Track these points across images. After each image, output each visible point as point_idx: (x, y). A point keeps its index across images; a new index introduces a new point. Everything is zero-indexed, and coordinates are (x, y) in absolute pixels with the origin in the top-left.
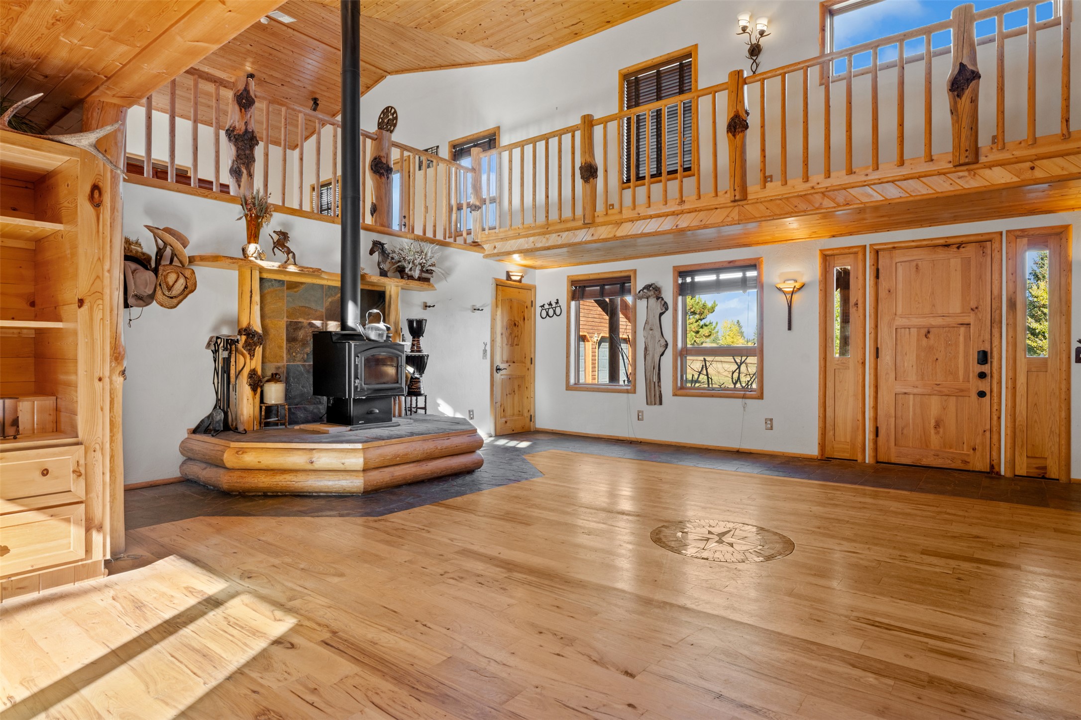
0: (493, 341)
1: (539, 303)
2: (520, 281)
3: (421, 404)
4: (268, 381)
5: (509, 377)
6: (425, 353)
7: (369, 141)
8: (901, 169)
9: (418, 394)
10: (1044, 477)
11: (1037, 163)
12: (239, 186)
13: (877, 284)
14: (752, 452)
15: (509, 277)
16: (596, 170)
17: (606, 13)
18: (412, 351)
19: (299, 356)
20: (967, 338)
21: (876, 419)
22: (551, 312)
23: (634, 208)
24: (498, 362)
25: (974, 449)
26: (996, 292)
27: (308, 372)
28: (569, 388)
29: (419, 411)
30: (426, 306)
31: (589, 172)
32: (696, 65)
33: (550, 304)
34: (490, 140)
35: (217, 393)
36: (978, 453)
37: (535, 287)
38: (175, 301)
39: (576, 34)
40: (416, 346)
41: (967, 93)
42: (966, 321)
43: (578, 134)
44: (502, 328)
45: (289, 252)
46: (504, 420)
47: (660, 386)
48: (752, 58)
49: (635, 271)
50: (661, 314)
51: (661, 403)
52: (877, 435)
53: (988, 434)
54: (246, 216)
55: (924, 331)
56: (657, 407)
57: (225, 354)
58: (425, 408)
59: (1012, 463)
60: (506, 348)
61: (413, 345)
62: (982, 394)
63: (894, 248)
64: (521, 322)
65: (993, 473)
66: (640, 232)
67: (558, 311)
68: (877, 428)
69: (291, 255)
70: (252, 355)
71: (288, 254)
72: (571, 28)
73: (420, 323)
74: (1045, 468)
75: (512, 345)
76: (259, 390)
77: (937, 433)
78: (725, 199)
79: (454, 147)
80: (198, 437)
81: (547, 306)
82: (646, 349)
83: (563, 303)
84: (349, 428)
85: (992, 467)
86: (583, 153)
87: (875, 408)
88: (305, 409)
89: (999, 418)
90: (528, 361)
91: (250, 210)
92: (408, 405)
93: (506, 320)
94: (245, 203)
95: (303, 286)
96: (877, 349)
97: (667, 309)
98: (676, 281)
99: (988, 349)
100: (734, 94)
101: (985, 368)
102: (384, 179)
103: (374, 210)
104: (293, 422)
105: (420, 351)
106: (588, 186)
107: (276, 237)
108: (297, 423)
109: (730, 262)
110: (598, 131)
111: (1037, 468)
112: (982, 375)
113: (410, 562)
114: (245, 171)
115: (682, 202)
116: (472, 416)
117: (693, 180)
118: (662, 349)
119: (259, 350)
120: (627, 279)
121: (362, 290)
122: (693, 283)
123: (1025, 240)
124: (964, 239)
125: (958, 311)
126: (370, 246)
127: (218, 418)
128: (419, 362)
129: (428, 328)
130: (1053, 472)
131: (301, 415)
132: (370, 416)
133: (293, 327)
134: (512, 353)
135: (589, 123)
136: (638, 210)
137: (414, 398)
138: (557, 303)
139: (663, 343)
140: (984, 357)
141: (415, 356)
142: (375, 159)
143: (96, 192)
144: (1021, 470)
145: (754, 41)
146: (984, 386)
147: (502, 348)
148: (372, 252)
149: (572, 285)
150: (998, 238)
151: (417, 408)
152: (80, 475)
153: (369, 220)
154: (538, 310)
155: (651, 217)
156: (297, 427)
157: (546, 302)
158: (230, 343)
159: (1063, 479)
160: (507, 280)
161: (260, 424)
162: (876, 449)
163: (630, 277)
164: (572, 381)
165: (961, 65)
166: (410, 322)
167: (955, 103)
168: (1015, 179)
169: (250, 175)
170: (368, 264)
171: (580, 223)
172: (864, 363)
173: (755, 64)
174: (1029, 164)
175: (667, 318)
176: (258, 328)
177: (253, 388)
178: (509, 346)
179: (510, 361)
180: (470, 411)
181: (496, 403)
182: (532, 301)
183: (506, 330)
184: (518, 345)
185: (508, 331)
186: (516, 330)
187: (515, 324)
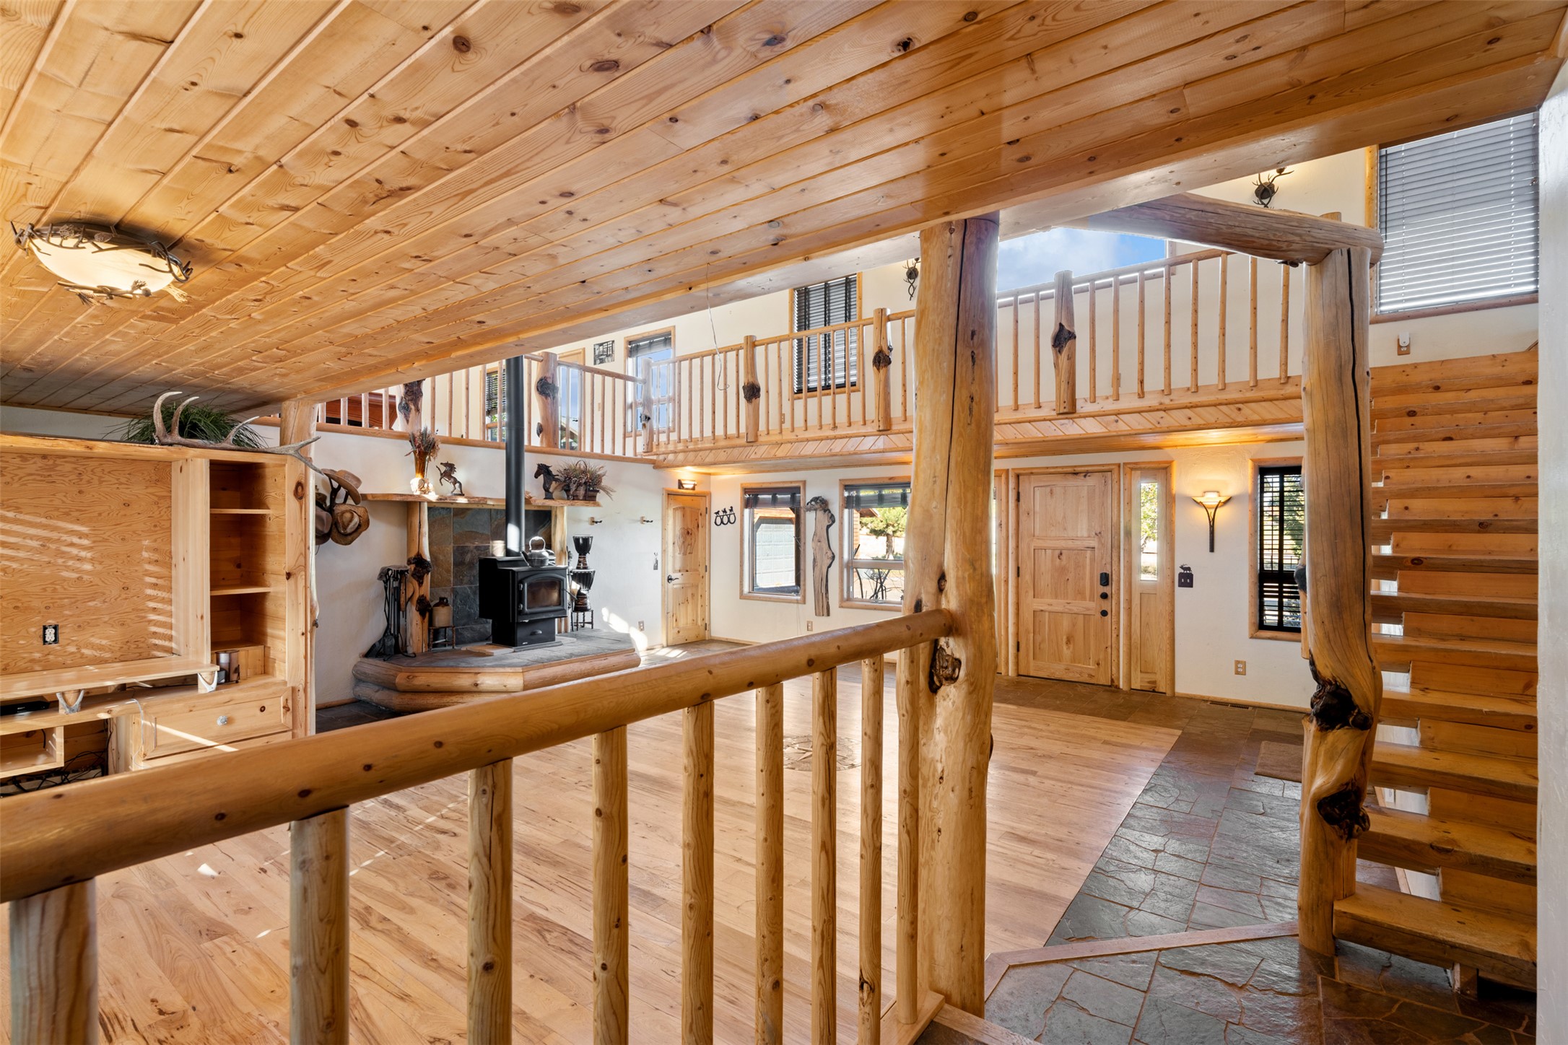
0: (664, 551)
1: (714, 510)
2: (693, 489)
3: (588, 619)
4: (437, 605)
6: (590, 570)
7: (534, 364)
8: (1015, 413)
9: (584, 609)
10: (1154, 691)
11: (1121, 416)
12: (408, 421)
13: (1017, 507)
15: (680, 485)
16: (758, 390)
18: (578, 568)
19: (466, 579)
20: (1093, 560)
21: (1017, 634)
22: (725, 520)
23: (793, 430)
24: (670, 573)
25: (1098, 664)
26: (1115, 519)
27: (475, 593)
28: (742, 596)
29: (587, 625)
30: (593, 522)
31: (752, 392)
32: (860, 283)
33: (725, 511)
34: (666, 339)
35: (388, 620)
36: (1102, 668)
37: (710, 494)
38: (349, 538)
40: (582, 563)
41: (1065, 351)
42: (1092, 545)
43: (742, 352)
44: (674, 536)
45: (455, 481)
46: (676, 630)
47: (827, 598)
48: (909, 281)
49: (804, 483)
50: (828, 527)
51: (828, 615)
52: (1018, 650)
53: (1109, 650)
54: (415, 452)
55: (1057, 552)
56: (825, 618)
57: (396, 584)
58: (591, 623)
59: (1129, 680)
60: (678, 556)
61: (579, 562)
62: (1104, 613)
63: (1031, 473)
64: (695, 530)
65: (1112, 688)
66: (797, 454)
67: (732, 519)
68: (1018, 643)
69: (457, 485)
70: (421, 584)
71: (454, 484)
73: (586, 540)
74: (1154, 682)
75: (685, 554)
76: (427, 615)
77: (1068, 648)
78: (871, 428)
79: (630, 343)
80: (370, 660)
81: (721, 513)
82: (814, 560)
83: (737, 511)
84: (512, 650)
85: (1112, 680)
86: (747, 373)
87: (1017, 624)
88: (472, 629)
89: (1118, 636)
90: (702, 569)
91: (419, 447)
92: (574, 621)
93: (678, 528)
94: (412, 439)
95: (470, 512)
96: (1018, 568)
97: (834, 522)
98: (842, 494)
99: (1109, 572)
100: (878, 330)
101: (1106, 590)
102: (549, 400)
103: (540, 430)
104: (460, 642)
105: (585, 568)
106: (751, 406)
107: (443, 469)
108: (464, 643)
109: (891, 479)
110: (760, 350)
111: (1149, 682)
112: (1104, 596)
113: (554, 774)
114: (413, 407)
115: (835, 427)
116: (642, 629)
117: (859, 395)
118: (829, 561)
119: (428, 578)
120: (797, 490)
121: (526, 511)
122: (858, 498)
123: (1139, 472)
124: (1090, 469)
125: (1085, 534)
126: (535, 469)
127: (389, 643)
128: (585, 579)
129: (594, 545)
130: (1162, 687)
131: (467, 634)
132: (533, 637)
133: (460, 551)
134: (684, 561)
135: (752, 343)
136: (796, 432)
137: (581, 614)
138: (731, 510)
139: (830, 555)
140: (1105, 580)
141: (581, 574)
142: (541, 380)
143: (300, 488)
144: (1136, 685)
145: (911, 266)
146: (1105, 605)
147: (674, 557)
148: (537, 476)
149: (745, 493)
150: (1115, 468)
151: (584, 623)
152: (289, 710)
153: (536, 441)
154: (714, 516)
155: (808, 440)
156: (464, 648)
157: (721, 509)
158: (400, 575)
159: (1169, 693)
161: (429, 645)
162: (1017, 663)
163: (799, 488)
164: (746, 589)
165: (1061, 325)
166: (576, 540)
167: (1057, 358)
168: (1104, 430)
169: (418, 410)
170: (532, 488)
171: (743, 441)
172: (1006, 581)
173: (912, 289)
174: (1114, 418)
175: (834, 530)
176: (427, 555)
177: (422, 613)
178: (682, 555)
179: (683, 570)
180: (640, 623)
181: (667, 613)
182: (707, 508)
183: (678, 539)
184: (692, 553)
185: (681, 539)
186: (689, 537)
187: (688, 533)
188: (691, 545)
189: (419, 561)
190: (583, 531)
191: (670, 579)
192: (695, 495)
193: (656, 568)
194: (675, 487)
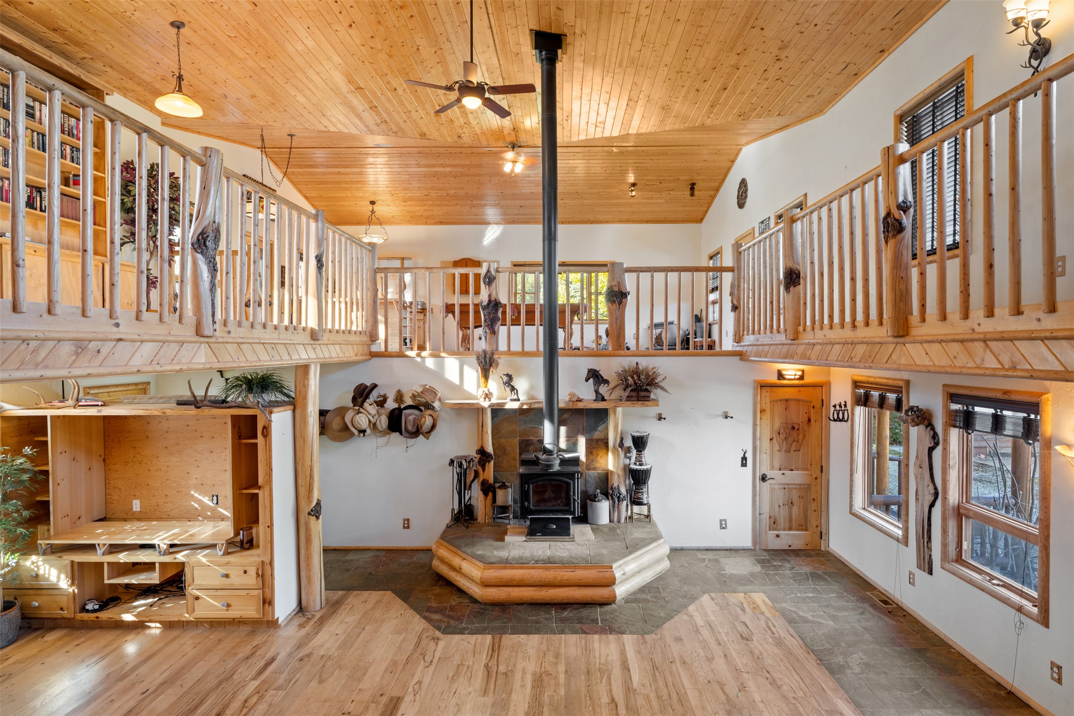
0: (756, 447)
1: (832, 404)
2: (800, 380)
4: (498, 487)
5: (782, 486)
6: (649, 467)
12: (487, 342)
14: (1031, 704)
15: (780, 376)
16: (798, 276)
17: (870, 45)
18: (634, 464)
22: (841, 416)
23: (822, 327)
24: (766, 471)
28: (852, 511)
30: (661, 418)
33: (840, 406)
37: (828, 384)
38: (428, 435)
39: (856, 74)
40: (639, 459)
45: (513, 389)
46: (774, 533)
47: (929, 549)
48: (1031, 66)
49: (908, 382)
50: (931, 450)
51: (931, 573)
56: (927, 576)
58: (648, 516)
60: (778, 453)
67: (846, 416)
69: (515, 392)
70: (484, 470)
71: (512, 391)
72: (844, 71)
76: (490, 494)
81: (837, 408)
82: (916, 492)
86: (785, 256)
90: (816, 469)
93: (778, 423)
97: (937, 444)
98: (946, 407)
102: (615, 306)
106: (788, 296)
107: (503, 379)
116: (724, 526)
118: (932, 499)
119: (490, 466)
120: (902, 390)
126: (586, 374)
132: (547, 530)
134: (789, 459)
135: (788, 220)
138: (845, 406)
139: (932, 491)
143: (265, 430)
147: (771, 453)
149: (857, 387)
151: (641, 515)
152: (259, 576)
154: (832, 409)
155: (832, 342)
157: (837, 403)
160: (779, 379)
163: (903, 388)
164: (858, 504)
166: (633, 438)
169: (494, 332)
175: (938, 456)
176: (490, 449)
177: (486, 493)
178: (783, 452)
179: (786, 469)
180: (721, 521)
181: (760, 514)
182: (823, 400)
183: (777, 434)
184: (799, 450)
185: (781, 435)
186: (794, 433)
187: (793, 428)
188: (798, 441)
189: (482, 452)
190: (639, 429)
191: (764, 478)
192: (802, 386)
193: (744, 464)
194: (773, 379)
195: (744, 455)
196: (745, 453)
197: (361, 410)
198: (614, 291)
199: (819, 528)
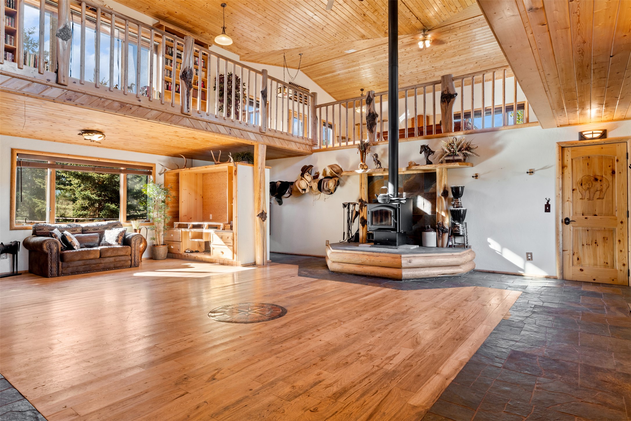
2: (603, 137)
5: (586, 228)
15: (582, 136)
24: (567, 215)
30: (475, 176)
44: (574, 183)
45: (378, 162)
46: (578, 268)
60: (580, 201)
69: (379, 164)
70: (362, 211)
90: (620, 215)
116: (530, 258)
132: (384, 242)
134: (590, 206)
147: (573, 202)
160: (580, 139)
161: (366, 240)
178: (586, 200)
179: (589, 214)
180: (527, 254)
181: (563, 251)
182: (627, 154)
183: (579, 185)
184: (603, 198)
185: (584, 186)
186: (598, 185)
187: (596, 180)
188: (601, 190)
189: (361, 200)
191: (567, 221)
192: (604, 143)
193: (547, 210)
194: (575, 140)
195: (548, 202)
196: (548, 201)
197: (303, 178)
198: (444, 94)
199: (626, 267)
